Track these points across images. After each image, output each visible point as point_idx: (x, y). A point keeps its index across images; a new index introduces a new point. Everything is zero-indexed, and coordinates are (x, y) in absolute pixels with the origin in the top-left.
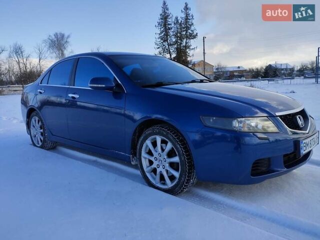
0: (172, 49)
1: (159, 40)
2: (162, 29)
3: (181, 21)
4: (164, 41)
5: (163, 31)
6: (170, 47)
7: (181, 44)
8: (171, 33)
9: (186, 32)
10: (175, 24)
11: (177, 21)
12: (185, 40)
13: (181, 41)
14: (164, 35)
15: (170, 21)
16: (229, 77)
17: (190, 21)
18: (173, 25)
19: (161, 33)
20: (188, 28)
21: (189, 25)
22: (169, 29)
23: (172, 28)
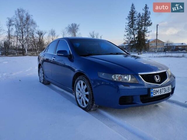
0: (136, 32)
1: (128, 27)
2: (130, 21)
3: (142, 16)
4: (131, 28)
5: (130, 22)
6: (134, 31)
7: (141, 29)
8: (136, 23)
9: (145, 22)
10: (138, 17)
11: (140, 16)
12: (144, 27)
13: (142, 27)
14: (131, 24)
15: (135, 15)
16: (175, 49)
17: (148, 15)
18: (137, 18)
19: (129, 23)
20: (146, 20)
21: (147, 17)
22: (134, 20)
23: (136, 20)
